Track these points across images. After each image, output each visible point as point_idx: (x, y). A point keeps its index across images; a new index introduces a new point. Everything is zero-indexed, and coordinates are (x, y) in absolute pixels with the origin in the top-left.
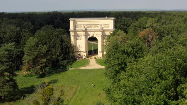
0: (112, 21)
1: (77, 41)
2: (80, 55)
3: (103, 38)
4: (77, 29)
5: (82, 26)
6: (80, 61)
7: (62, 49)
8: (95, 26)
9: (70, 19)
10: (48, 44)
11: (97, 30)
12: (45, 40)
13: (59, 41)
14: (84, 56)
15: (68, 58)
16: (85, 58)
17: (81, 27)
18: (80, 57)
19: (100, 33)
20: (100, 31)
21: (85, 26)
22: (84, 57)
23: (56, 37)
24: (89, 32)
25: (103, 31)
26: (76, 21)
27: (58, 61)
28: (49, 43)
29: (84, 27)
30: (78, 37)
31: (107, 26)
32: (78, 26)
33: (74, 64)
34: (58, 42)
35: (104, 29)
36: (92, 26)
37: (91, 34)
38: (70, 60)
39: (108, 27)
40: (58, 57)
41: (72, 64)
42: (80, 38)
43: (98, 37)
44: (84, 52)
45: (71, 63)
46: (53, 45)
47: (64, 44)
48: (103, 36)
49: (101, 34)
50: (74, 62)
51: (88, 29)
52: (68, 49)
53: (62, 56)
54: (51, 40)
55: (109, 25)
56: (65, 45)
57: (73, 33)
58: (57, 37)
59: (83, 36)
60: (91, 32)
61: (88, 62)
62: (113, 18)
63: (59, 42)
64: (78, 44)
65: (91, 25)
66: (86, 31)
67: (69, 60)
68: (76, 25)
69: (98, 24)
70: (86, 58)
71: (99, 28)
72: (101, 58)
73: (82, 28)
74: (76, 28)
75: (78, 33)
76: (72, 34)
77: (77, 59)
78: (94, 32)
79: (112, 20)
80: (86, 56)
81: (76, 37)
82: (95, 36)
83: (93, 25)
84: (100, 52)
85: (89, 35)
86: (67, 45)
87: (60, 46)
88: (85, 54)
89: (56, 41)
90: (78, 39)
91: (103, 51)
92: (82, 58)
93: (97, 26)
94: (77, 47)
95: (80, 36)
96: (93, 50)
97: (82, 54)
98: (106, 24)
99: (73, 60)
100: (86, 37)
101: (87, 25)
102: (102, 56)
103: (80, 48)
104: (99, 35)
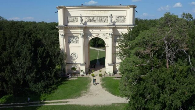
0: (132, 9)
1: (71, 45)
2: (74, 69)
3: (115, 41)
4: (70, 24)
5: (79, 19)
6: (73, 81)
7: (34, 59)
8: (101, 18)
14: (82, 71)
15: (48, 77)
16: (83, 76)
17: (77, 21)
18: (74, 72)
19: (110, 31)
20: (109, 27)
21: (83, 18)
22: (81, 73)
23: (25, 35)
24: (90, 30)
25: (115, 28)
26: (68, 10)
27: (26, 84)
28: (10, 47)
29: (82, 20)
30: (72, 39)
31: (122, 19)
32: (72, 18)
33: (61, 88)
35: (117, 24)
36: (96, 18)
37: (95, 34)
38: (52, 82)
39: (124, 21)
41: (56, 88)
42: (75, 40)
43: (106, 38)
44: (81, 65)
45: (54, 86)
47: (40, 50)
48: (115, 37)
49: (112, 33)
50: (62, 84)
51: (88, 24)
52: (49, 59)
53: (33, 74)
54: (15, 41)
55: (126, 17)
56: (43, 52)
57: (62, 31)
59: (80, 36)
60: (94, 30)
61: (86, 84)
64: (71, 51)
65: (93, 17)
66: (86, 28)
67: (50, 81)
68: (68, 18)
69: (107, 16)
70: (85, 74)
71: (108, 23)
72: (111, 75)
73: (79, 23)
74: (68, 22)
75: (71, 30)
77: (68, 77)
78: (99, 30)
79: (131, 7)
80: (84, 71)
81: (69, 37)
82: (101, 36)
83: (98, 18)
84: (109, 65)
85: (91, 35)
86: (48, 53)
87: (31, 54)
88: (83, 68)
89: (23, 43)
90: (72, 41)
91: (114, 63)
92: (77, 75)
93: (104, 19)
94: (70, 55)
95: (76, 37)
96: (98, 59)
97: (78, 67)
98: (119, 16)
99: (59, 80)
100: (85, 38)
101: (87, 18)
102: (113, 72)
103: (76, 58)
104: (108, 34)
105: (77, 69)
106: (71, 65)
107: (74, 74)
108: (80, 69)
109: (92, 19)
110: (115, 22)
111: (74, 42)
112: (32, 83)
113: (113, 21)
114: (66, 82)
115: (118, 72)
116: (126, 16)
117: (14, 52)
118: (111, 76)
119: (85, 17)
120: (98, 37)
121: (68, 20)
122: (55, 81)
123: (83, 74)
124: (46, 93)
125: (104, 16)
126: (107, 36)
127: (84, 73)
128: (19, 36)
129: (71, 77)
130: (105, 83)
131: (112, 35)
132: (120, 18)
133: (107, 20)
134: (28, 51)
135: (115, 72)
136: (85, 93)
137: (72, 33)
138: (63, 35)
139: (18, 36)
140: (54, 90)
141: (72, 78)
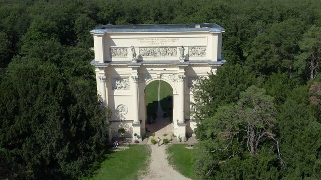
0: (216, 37)
1: (116, 92)
2: (122, 131)
3: (188, 85)
4: (114, 59)
5: (129, 50)
6: (123, 152)
7: (65, 127)
8: (166, 50)
9: (92, 32)
10: (25, 112)
11: (173, 62)
12: (14, 101)
13: (56, 103)
14: (136, 134)
15: (86, 150)
16: (137, 142)
17: (126, 55)
19: (182, 73)
20: (179, 66)
22: (134, 139)
23: (47, 89)
24: (148, 69)
25: (188, 67)
26: (111, 37)
28: (27, 110)
29: (134, 55)
30: (117, 83)
31: (200, 51)
32: (118, 50)
33: (105, 166)
34: (55, 107)
35: (191, 59)
36: (157, 50)
37: (155, 74)
38: (91, 158)
39: (203, 54)
40: (52, 154)
41: (98, 168)
42: (122, 84)
43: (174, 81)
45: (95, 165)
46: (39, 116)
47: (72, 109)
48: (189, 79)
49: (183, 75)
50: (106, 158)
51: (145, 59)
52: (86, 123)
54: (34, 99)
55: (207, 49)
56: (77, 113)
57: (103, 72)
58: (51, 89)
59: (130, 79)
60: (154, 69)
61: (143, 159)
62: (218, 30)
63: (57, 106)
64: (117, 102)
65: (154, 48)
66: (141, 69)
67: (89, 156)
68: (110, 49)
69: (176, 47)
70: (140, 140)
71: (178, 58)
72: (183, 140)
73: (129, 58)
74: (111, 57)
75: (116, 70)
76: (100, 74)
77: (113, 147)
78: (162, 69)
79: (214, 35)
80: (139, 134)
81: (113, 81)
82: (165, 79)
83: (161, 50)
84: (179, 125)
85: (149, 77)
86: (83, 112)
87: (61, 119)
88: (137, 130)
89: (47, 103)
90: (118, 86)
91: (187, 121)
92: (128, 141)
93: (171, 52)
94: (116, 108)
95: (124, 80)
96: (159, 100)
97: (128, 128)
98: (196, 47)
99: (102, 152)
100: (140, 81)
101: (142, 49)
102: (185, 136)
103: (125, 113)
104: (177, 76)
105: (127, 130)
106: (116, 123)
107: (123, 139)
108: (131, 130)
109: (151, 51)
110: (189, 56)
111: (121, 87)
112: (64, 163)
113: (185, 55)
114: (112, 155)
115: (194, 135)
116: (206, 47)
117: (35, 118)
118: (183, 143)
119: (140, 48)
120: (161, 80)
121: (110, 53)
122: (97, 156)
123: (137, 139)
124: (86, 176)
125: (171, 47)
126: (175, 79)
127: (138, 137)
128: (40, 91)
129: (118, 146)
130: (172, 157)
131: (183, 78)
132: (196, 50)
133: (174, 53)
134: (57, 115)
135: (188, 136)
136: (144, 174)
137: (118, 73)
138: (103, 79)
139: (38, 91)
140: (95, 170)
141: (119, 148)
